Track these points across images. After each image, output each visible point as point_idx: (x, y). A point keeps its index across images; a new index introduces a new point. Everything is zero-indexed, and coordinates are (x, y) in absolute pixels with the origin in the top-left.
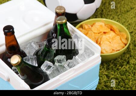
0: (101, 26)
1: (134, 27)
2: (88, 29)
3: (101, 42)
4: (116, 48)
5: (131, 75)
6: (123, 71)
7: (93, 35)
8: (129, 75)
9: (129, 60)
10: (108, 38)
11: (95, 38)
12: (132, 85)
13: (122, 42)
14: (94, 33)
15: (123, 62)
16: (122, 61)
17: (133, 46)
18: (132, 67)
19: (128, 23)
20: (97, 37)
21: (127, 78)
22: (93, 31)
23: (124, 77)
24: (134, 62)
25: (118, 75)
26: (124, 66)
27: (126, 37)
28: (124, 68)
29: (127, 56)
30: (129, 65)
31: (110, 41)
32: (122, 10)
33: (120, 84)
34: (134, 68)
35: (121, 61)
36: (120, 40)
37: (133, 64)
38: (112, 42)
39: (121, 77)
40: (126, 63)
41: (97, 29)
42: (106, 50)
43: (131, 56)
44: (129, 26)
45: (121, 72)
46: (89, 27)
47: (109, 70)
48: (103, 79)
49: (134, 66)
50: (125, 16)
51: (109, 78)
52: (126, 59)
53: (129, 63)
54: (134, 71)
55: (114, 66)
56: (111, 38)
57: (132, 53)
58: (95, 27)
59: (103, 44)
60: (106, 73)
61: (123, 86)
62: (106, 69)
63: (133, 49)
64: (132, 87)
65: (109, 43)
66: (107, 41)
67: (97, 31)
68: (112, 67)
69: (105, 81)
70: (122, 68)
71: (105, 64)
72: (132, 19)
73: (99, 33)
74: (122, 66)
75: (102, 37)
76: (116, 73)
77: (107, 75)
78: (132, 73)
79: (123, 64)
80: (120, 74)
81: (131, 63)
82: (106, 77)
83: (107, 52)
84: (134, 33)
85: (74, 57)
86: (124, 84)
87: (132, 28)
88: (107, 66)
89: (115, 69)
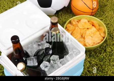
0: (85, 23)
1: (110, 19)
2: (75, 25)
3: (85, 37)
4: (96, 41)
5: (107, 61)
6: (101, 58)
7: (79, 30)
8: (106, 62)
9: (105, 48)
10: (91, 33)
11: (81, 33)
12: (107, 70)
13: (101, 36)
14: (80, 29)
15: (101, 51)
16: (101, 49)
17: (109, 36)
18: (108, 54)
19: (106, 15)
20: (82, 32)
21: (104, 64)
22: (79, 27)
23: (102, 63)
24: (109, 50)
25: (97, 61)
26: (102, 54)
27: (104, 31)
28: (102, 55)
29: (104, 45)
30: (106, 53)
31: (92, 36)
32: (101, 4)
33: (99, 69)
34: (109, 55)
35: (99, 50)
36: (99, 35)
37: (109, 52)
38: (93, 37)
39: (100, 63)
40: (103, 51)
41: (82, 25)
42: (89, 43)
43: (107, 45)
44: (106, 18)
45: (100, 59)
46: (76, 23)
47: (91, 57)
48: (86, 65)
49: (109, 54)
50: (103, 10)
51: (91, 64)
52: (103, 48)
53: (106, 51)
54: (109, 58)
55: (95, 53)
56: (93, 33)
57: (108, 43)
58: (80, 23)
59: (87, 38)
60: (89, 60)
61: (101, 70)
62: (88, 56)
63: (109, 39)
64: (107, 71)
65: (91, 37)
66: (90, 36)
67: (82, 27)
68: (93, 55)
69: (88, 67)
70: (101, 56)
71: (88, 52)
72: (108, 13)
73: (83, 29)
74: (100, 54)
75: (86, 33)
76: (96, 60)
77: (89, 62)
78: (108, 59)
79: (101, 52)
80: (99, 60)
81: (107, 51)
82: (88, 63)
83: (89, 45)
84: (109, 25)
85: (65, 56)
86: (102, 69)
87: (108, 20)
88: (89, 53)
89: (95, 57)
